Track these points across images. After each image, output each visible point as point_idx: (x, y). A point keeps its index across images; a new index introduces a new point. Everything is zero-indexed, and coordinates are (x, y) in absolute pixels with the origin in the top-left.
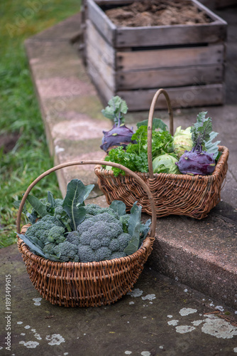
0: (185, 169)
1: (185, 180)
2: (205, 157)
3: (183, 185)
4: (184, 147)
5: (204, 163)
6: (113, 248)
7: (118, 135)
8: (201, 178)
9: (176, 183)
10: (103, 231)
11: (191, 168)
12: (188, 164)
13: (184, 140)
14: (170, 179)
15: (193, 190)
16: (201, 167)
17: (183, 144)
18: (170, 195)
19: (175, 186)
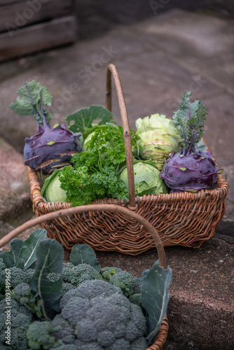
0: (181, 185)
1: (184, 201)
2: (208, 162)
3: (179, 207)
4: (162, 147)
5: (209, 172)
6: (132, 337)
7: (56, 144)
8: (209, 194)
9: (170, 206)
10: (114, 315)
11: (192, 182)
12: (186, 177)
13: (160, 138)
14: (160, 202)
15: (195, 213)
16: (205, 178)
17: (160, 143)
18: (159, 223)
19: (167, 211)
